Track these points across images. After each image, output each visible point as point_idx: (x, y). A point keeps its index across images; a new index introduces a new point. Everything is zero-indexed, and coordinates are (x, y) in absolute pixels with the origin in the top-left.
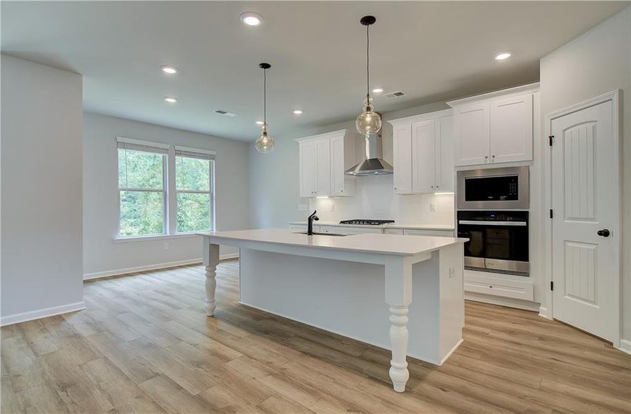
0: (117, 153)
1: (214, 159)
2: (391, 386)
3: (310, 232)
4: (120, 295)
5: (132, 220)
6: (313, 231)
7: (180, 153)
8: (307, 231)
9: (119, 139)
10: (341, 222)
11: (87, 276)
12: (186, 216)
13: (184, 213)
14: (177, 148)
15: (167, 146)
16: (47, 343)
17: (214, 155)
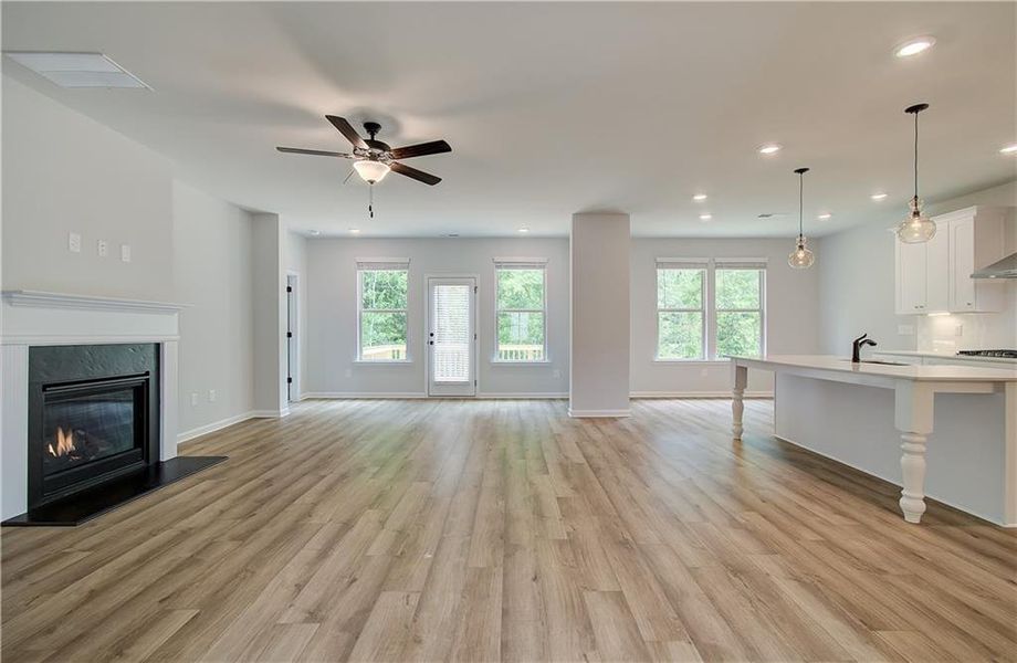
0: (656, 273)
1: (765, 267)
2: (903, 517)
3: (856, 359)
4: (658, 412)
5: (674, 346)
6: (861, 358)
7: (721, 266)
8: (851, 358)
9: (659, 260)
10: (962, 353)
11: (633, 394)
12: (745, 342)
13: (742, 336)
14: (718, 260)
15: (706, 260)
16: (609, 429)
17: (765, 263)
